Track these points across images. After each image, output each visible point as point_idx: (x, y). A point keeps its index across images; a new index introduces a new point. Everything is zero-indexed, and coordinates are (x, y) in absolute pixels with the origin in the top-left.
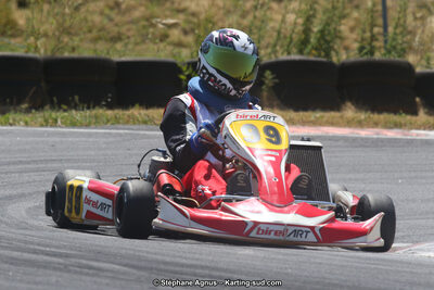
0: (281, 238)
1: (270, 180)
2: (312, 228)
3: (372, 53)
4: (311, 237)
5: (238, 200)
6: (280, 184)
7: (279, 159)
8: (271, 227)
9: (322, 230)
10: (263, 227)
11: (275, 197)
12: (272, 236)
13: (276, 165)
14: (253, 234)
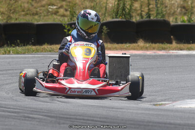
0: (80, 94)
1: (80, 70)
2: (94, 89)
3: (150, 17)
4: (93, 93)
6: (84, 72)
7: (87, 62)
8: (76, 90)
9: (98, 90)
10: (73, 90)
11: (81, 77)
12: (76, 93)
13: (84, 64)
14: (69, 93)
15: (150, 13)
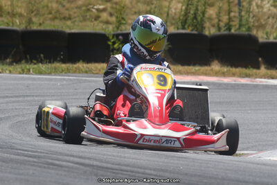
0: (158, 144)
1: (155, 108)
2: (178, 139)
3: (230, 30)
4: (177, 145)
5: (133, 121)
6: (161, 111)
7: (163, 96)
8: (152, 138)
9: (184, 140)
10: (147, 138)
11: (157, 119)
12: (152, 143)
13: (160, 99)
14: (141, 142)
15: (231, 23)
